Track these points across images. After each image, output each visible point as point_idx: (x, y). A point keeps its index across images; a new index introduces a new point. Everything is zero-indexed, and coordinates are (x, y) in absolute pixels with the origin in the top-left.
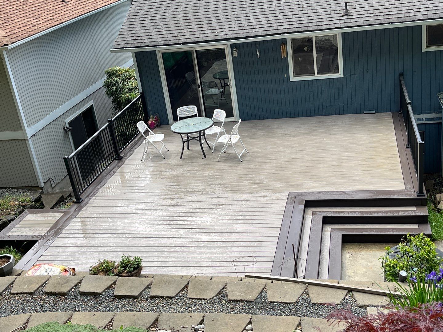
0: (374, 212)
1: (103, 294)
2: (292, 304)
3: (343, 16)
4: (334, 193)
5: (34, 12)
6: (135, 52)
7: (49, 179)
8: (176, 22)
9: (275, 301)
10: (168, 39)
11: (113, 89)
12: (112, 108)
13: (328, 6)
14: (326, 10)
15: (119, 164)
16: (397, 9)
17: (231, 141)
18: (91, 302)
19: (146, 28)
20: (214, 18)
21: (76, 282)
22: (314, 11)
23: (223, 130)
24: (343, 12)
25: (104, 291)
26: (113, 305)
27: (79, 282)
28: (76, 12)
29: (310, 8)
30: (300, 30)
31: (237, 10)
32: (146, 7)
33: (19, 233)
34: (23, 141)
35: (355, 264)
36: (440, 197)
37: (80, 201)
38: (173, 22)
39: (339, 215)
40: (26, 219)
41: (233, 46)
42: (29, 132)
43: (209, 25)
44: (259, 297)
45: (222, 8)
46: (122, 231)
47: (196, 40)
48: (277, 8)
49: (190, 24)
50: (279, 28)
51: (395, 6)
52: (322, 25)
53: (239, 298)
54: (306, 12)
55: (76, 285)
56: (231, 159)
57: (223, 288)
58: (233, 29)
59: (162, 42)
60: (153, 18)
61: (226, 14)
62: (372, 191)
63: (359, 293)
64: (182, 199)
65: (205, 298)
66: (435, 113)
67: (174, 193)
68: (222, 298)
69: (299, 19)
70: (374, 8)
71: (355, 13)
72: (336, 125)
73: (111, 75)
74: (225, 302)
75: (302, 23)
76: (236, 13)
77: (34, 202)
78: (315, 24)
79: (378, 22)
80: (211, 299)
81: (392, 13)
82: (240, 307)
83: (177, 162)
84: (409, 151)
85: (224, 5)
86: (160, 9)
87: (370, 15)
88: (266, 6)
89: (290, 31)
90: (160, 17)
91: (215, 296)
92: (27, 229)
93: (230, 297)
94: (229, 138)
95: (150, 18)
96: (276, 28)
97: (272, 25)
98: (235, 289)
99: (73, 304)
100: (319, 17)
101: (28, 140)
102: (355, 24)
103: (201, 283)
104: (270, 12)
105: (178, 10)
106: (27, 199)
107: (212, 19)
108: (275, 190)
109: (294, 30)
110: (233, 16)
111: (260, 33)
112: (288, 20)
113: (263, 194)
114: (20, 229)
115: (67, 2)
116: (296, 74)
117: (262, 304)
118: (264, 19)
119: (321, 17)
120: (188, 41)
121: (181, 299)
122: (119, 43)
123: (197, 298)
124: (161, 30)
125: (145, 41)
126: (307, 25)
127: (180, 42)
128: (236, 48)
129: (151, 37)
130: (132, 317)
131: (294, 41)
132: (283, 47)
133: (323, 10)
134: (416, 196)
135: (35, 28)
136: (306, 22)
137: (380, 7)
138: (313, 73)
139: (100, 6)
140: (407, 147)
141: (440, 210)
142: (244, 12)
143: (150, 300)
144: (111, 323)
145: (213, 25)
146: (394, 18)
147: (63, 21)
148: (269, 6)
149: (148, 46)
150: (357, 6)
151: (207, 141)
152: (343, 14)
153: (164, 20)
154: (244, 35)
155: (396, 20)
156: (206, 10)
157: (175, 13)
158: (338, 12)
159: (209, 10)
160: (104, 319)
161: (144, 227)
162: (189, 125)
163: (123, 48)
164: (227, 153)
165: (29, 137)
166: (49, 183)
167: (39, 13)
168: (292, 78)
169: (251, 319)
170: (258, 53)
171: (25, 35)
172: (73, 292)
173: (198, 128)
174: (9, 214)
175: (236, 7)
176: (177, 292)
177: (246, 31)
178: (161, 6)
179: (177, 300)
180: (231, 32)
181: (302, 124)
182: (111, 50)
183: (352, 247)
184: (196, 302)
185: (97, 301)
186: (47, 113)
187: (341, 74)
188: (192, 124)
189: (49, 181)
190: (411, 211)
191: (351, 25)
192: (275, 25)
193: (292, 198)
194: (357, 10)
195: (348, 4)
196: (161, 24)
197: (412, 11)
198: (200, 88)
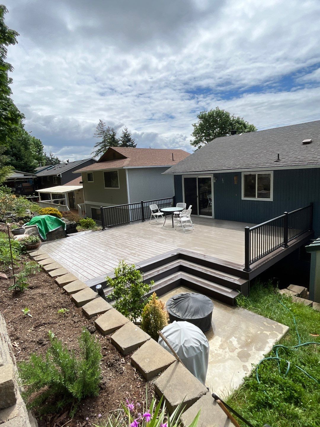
6: (174, 175)
16: (312, 158)
24: (275, 160)
29: (260, 158)
30: (245, 168)
38: (193, 164)
43: (206, 165)
52: (258, 166)
54: (256, 160)
59: (182, 171)
61: (218, 161)
62: (222, 260)
69: (249, 163)
70: (297, 158)
71: (282, 160)
76: (223, 160)
79: (293, 165)
87: (291, 161)
89: (240, 168)
97: (234, 165)
101: (129, 210)
102: (278, 166)
104: (238, 160)
112: (244, 163)
115: (174, 161)
118: (232, 163)
119: (262, 162)
126: (251, 166)
127: (189, 171)
128: (215, 177)
129: (180, 169)
131: (245, 176)
133: (266, 159)
134: (243, 270)
137: (301, 158)
138: (254, 196)
149: (176, 172)
150: (287, 157)
155: (306, 164)
168: (243, 198)
170: (223, 180)
187: (271, 199)
190: (233, 279)
194: (285, 159)
198: (198, 198)
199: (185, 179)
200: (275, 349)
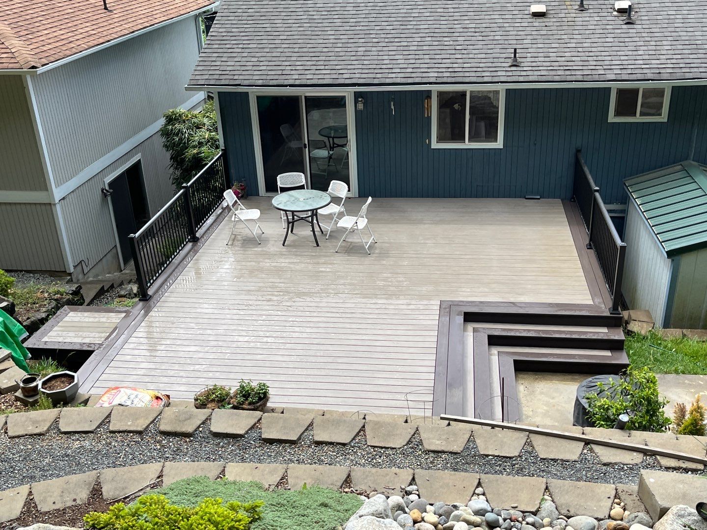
0: (554, 332)
1: (246, 436)
2: (514, 459)
3: (510, 66)
4: (502, 305)
5: (67, 21)
6: (218, 92)
7: (81, 262)
8: (278, 54)
9: (490, 453)
10: (269, 77)
11: (174, 139)
12: (170, 166)
13: (489, 51)
14: (487, 56)
15: (196, 248)
16: (581, 63)
17: (357, 226)
18: (230, 446)
19: (236, 59)
20: (333, 54)
21: (204, 418)
22: (471, 56)
23: (342, 210)
24: (509, 60)
25: (247, 433)
26: (263, 452)
27: (207, 419)
28: (126, 26)
29: (465, 52)
30: (453, 80)
31: (364, 45)
32: (234, 30)
33: (60, 340)
34: (48, 207)
35: (532, 399)
36: (629, 316)
37: (148, 298)
38: (274, 55)
39: (509, 334)
40: (66, 319)
41: (357, 95)
42: (58, 193)
43: (326, 63)
44: (466, 448)
45: (343, 41)
46: (215, 343)
47: (309, 82)
48: (420, 48)
49: (299, 59)
50: (424, 75)
51: (579, 59)
52: (482, 77)
53: (439, 448)
54: (460, 56)
55: (203, 423)
56: (353, 250)
57: (415, 434)
58: (360, 71)
59: (261, 81)
60: (245, 46)
61: (349, 50)
62: (551, 304)
63: (601, 447)
64: (294, 302)
65: (393, 447)
66: (617, 204)
67: (282, 293)
68: (415, 447)
69: (451, 65)
70: (552, 59)
71: (526, 63)
72: (490, 212)
73: (171, 119)
74: (420, 453)
75: (455, 72)
76: (364, 49)
77: (71, 294)
78: (473, 74)
79: (557, 78)
80: (401, 448)
81: (575, 68)
82: (443, 461)
83: (278, 250)
84: (592, 253)
85: (346, 37)
86: (255, 34)
87: (546, 68)
88: (405, 44)
89: (439, 80)
90: (255, 46)
91: (406, 445)
92: (72, 334)
93: (427, 446)
94: (355, 221)
95: (241, 46)
96: (420, 75)
97: (415, 70)
98: (432, 436)
99: (204, 449)
100: (478, 65)
101: (55, 204)
102: (526, 79)
103: (382, 427)
104: (411, 52)
105: (281, 37)
106: (61, 290)
107: (330, 54)
108: (421, 297)
109: (445, 80)
110: (359, 54)
111: (398, 81)
112: (437, 65)
113: (405, 302)
114: (60, 333)
115: (111, 11)
116: (440, 139)
117: (473, 457)
118: (403, 61)
119: (481, 65)
120: (297, 82)
121: (359, 447)
122: (198, 77)
123: (381, 446)
124: (258, 63)
125: (236, 77)
126: (461, 74)
127: (286, 82)
128: (362, 97)
129: (244, 73)
130: (313, 472)
131: (441, 94)
132: (428, 101)
133: (483, 56)
134: (609, 313)
135: (72, 45)
136: (460, 70)
137: (559, 59)
138: (461, 138)
139: (157, 21)
140: (589, 247)
141: (631, 332)
142: (374, 49)
143: (315, 447)
144: (285, 480)
145: (331, 63)
146: (578, 75)
147: (109, 38)
148: (409, 44)
149: (239, 85)
150: (529, 55)
151: (320, 224)
152: (510, 64)
153: (261, 50)
154: (376, 81)
155: (580, 78)
156: (321, 41)
157: (276, 42)
158: (503, 60)
159: (325, 41)
160: (273, 474)
161: (246, 339)
162: (297, 199)
163: (204, 85)
164: (348, 242)
165: (57, 201)
166: (79, 268)
167: (75, 23)
168: (435, 145)
169: (480, 479)
170: (393, 107)
171: (59, 54)
172: (201, 431)
173: (311, 205)
174: (38, 311)
175: (363, 40)
176: (352, 437)
177: (379, 76)
178: (257, 30)
179: (353, 447)
180: (357, 76)
181: (444, 208)
182: (186, 86)
183: (525, 376)
184: (380, 452)
185: (239, 446)
186: (81, 168)
187: (499, 144)
188: (302, 199)
189: (80, 264)
190: (601, 332)
191: (521, 79)
192: (419, 70)
193: (445, 308)
194: (528, 59)
195: (518, 51)
196: (258, 55)
197: (601, 67)
198: (307, 149)
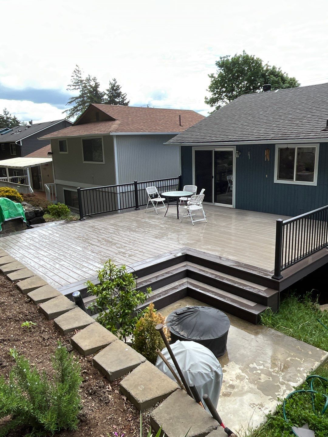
0: (227, 279)
3: (321, 131)
4: (213, 256)
6: (181, 146)
10: (197, 139)
22: (303, 127)
30: (281, 138)
38: (209, 131)
43: (226, 133)
47: (211, 141)
48: (278, 125)
52: (299, 136)
54: (296, 128)
58: (238, 136)
59: (192, 141)
61: (243, 128)
62: (243, 263)
69: (286, 132)
76: (250, 127)
78: (295, 135)
86: (210, 124)
89: (273, 138)
90: (205, 129)
96: (266, 136)
101: (117, 193)
104: (271, 127)
107: (232, 130)
109: (277, 138)
110: (246, 129)
111: (252, 139)
112: (278, 132)
115: (182, 126)
116: (280, 177)
119: (304, 131)
126: (288, 135)
128: (239, 151)
129: (190, 138)
131: (280, 150)
132: (267, 151)
134: (271, 277)
138: (292, 178)
142: (254, 127)
148: (274, 124)
154: (241, 140)
156: (233, 126)
158: (320, 128)
168: (276, 181)
175: (253, 124)
177: (244, 137)
180: (234, 138)
183: (190, 301)
187: (314, 183)
190: (258, 289)
191: (323, 137)
192: (268, 134)
193: (181, 250)
196: (202, 132)
198: (213, 179)
199: (196, 152)
200: (309, 379)
